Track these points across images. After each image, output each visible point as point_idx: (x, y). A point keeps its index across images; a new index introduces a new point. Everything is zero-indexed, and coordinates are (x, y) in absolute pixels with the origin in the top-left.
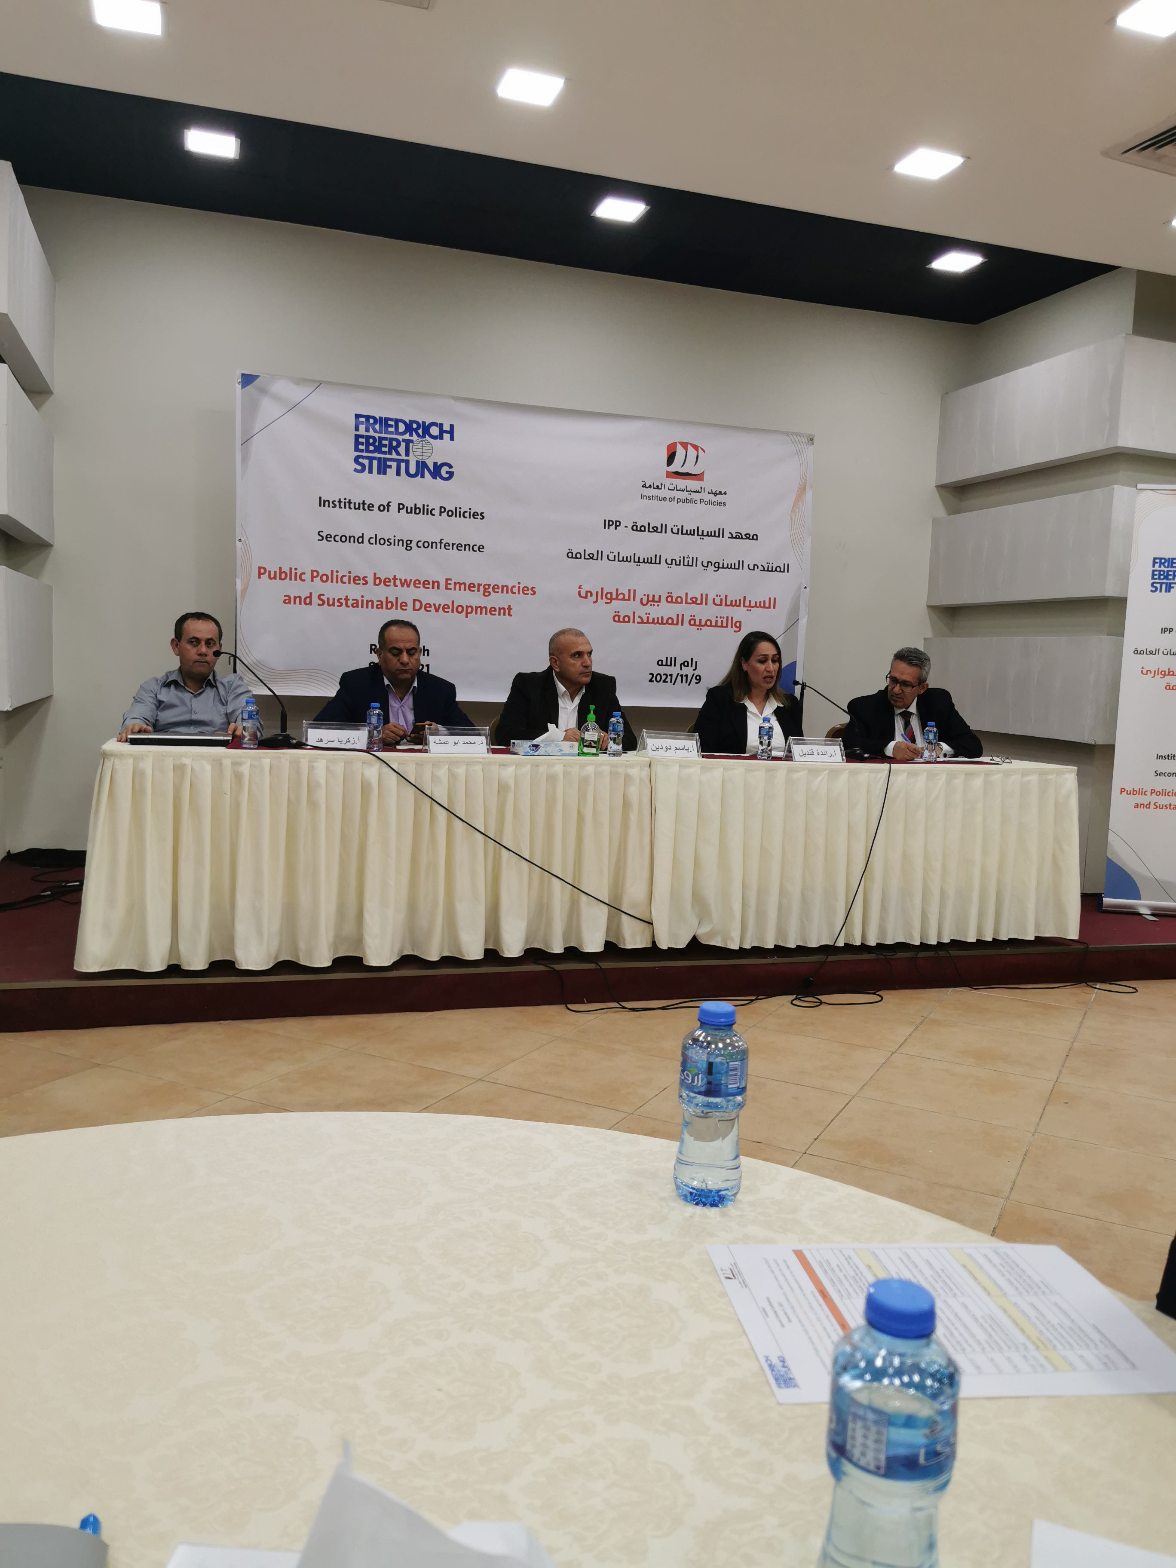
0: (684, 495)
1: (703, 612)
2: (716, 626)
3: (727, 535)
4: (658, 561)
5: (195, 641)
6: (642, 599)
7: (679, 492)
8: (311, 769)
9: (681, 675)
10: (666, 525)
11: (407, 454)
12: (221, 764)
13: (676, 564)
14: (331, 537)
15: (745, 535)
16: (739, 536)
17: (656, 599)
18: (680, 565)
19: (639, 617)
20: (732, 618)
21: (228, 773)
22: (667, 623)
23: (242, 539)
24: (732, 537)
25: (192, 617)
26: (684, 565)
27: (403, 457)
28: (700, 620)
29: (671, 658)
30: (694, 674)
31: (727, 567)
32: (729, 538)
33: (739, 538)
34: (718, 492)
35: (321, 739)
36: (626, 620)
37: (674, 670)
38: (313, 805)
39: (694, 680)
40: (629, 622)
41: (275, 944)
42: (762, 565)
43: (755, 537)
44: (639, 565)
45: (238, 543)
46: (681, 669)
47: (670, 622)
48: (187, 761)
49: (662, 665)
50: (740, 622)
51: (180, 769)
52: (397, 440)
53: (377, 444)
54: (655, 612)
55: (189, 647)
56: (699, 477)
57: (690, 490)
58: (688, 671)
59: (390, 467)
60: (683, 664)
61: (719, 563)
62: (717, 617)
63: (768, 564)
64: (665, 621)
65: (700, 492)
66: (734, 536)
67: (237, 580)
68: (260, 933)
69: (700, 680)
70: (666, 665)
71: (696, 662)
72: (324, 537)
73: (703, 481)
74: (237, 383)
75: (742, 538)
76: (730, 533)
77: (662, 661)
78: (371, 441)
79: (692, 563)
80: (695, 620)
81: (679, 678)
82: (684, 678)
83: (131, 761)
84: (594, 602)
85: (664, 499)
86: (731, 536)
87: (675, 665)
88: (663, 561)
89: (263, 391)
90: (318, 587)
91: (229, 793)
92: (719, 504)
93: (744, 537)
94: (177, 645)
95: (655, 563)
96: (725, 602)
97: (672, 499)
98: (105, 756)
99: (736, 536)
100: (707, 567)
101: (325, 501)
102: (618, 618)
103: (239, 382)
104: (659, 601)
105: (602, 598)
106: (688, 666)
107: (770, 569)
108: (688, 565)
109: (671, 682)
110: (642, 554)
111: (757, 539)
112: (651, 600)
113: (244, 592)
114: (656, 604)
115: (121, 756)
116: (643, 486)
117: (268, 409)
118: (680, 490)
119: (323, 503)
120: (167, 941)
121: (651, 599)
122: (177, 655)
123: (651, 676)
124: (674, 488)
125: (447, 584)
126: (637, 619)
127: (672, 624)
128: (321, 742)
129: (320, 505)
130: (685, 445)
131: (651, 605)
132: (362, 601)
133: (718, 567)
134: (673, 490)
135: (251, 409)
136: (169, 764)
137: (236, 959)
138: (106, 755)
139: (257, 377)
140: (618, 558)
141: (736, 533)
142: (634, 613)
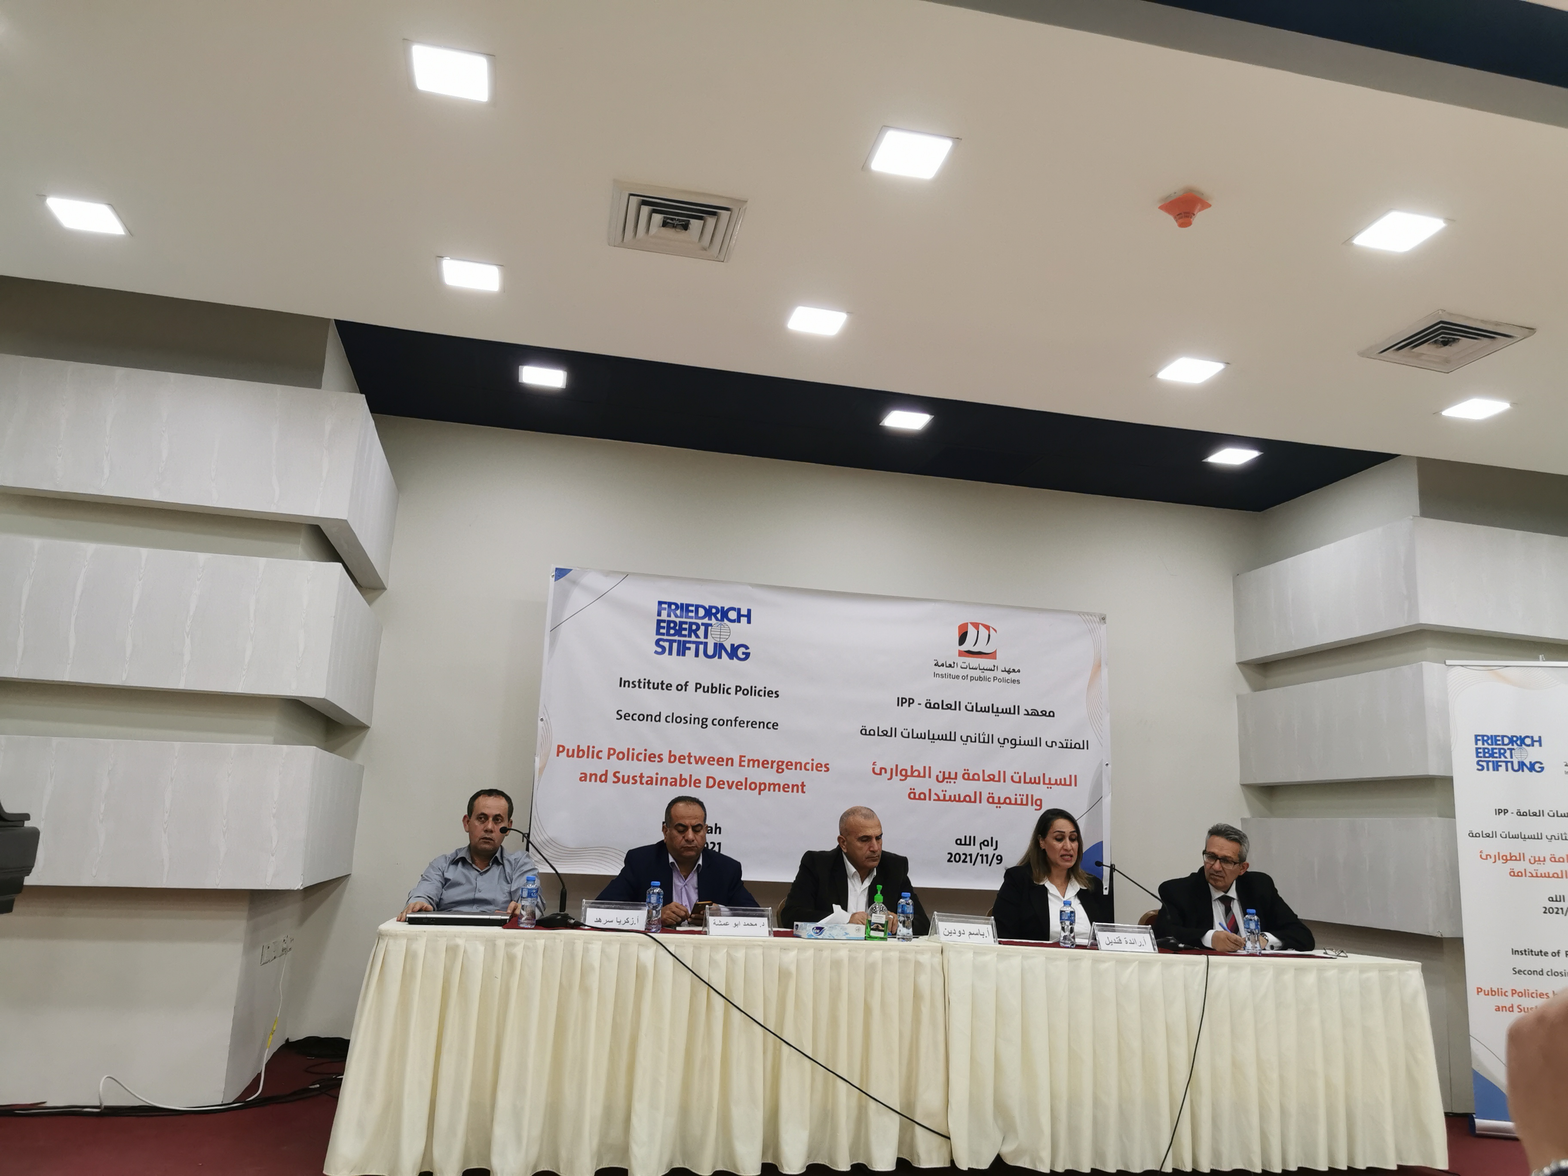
0: (977, 673)
1: (1001, 790)
2: (1016, 804)
3: (1022, 712)
4: (953, 738)
5: (484, 817)
6: (937, 776)
7: (972, 670)
8: (586, 950)
9: (981, 855)
10: (960, 702)
11: (706, 637)
12: (494, 945)
13: (971, 741)
14: (629, 716)
15: (1041, 712)
16: (1035, 713)
17: (953, 776)
18: (975, 741)
19: (936, 794)
20: (1032, 796)
21: (501, 953)
22: (965, 800)
23: (544, 719)
24: (1028, 714)
25: (484, 794)
26: (979, 742)
27: (702, 639)
28: (999, 798)
29: (970, 837)
30: (994, 854)
31: (1025, 744)
32: (1025, 715)
33: (1035, 715)
34: (1011, 670)
35: (600, 919)
36: (922, 797)
37: (974, 850)
38: (585, 990)
39: (995, 861)
40: (925, 799)
41: (534, 1151)
42: (1060, 742)
43: (1052, 714)
44: (934, 742)
45: (540, 723)
46: (981, 849)
47: (968, 799)
48: (460, 942)
49: (961, 844)
50: (1041, 800)
51: (452, 950)
52: (697, 624)
53: (677, 628)
54: (952, 789)
55: (477, 823)
56: (992, 655)
57: (982, 668)
58: (987, 850)
59: (689, 649)
60: (983, 843)
61: (1015, 740)
62: (1016, 795)
63: (1067, 741)
64: (962, 799)
65: (994, 670)
66: (1030, 713)
67: (536, 758)
68: (519, 1138)
69: (1001, 860)
70: (965, 844)
71: (997, 842)
72: (622, 716)
73: (996, 659)
74: (551, 576)
75: (1038, 715)
76: (1026, 710)
77: (961, 840)
78: (672, 625)
79: (988, 740)
80: (993, 798)
81: (979, 858)
82: (985, 858)
83: (404, 942)
84: (888, 779)
85: (957, 677)
86: (1026, 713)
87: (974, 845)
88: (958, 738)
89: (574, 583)
90: (614, 764)
91: (499, 977)
92: (1014, 681)
93: (1040, 714)
94: (468, 821)
95: (950, 740)
96: (1024, 779)
97: (965, 677)
98: (380, 936)
99: (1032, 713)
100: (1004, 743)
101: (625, 682)
102: (912, 795)
103: (553, 576)
104: (956, 778)
105: (897, 775)
106: (988, 845)
107: (1069, 746)
108: (984, 742)
109: (971, 862)
110: (937, 731)
111: (1053, 716)
112: (947, 778)
113: (542, 770)
114: (952, 781)
115: (395, 936)
116: (935, 665)
117: (578, 598)
118: (972, 668)
119: (623, 683)
120: (420, 1145)
121: (947, 776)
122: (467, 832)
123: (950, 856)
124: (967, 666)
125: (741, 761)
126: (934, 797)
127: (970, 801)
128: (599, 923)
129: (620, 686)
130: (976, 626)
131: (947, 782)
132: (657, 778)
133: (1015, 744)
134: (966, 668)
135: (562, 599)
136: (442, 945)
137: (491, 1167)
138: (382, 935)
139: (571, 570)
140: (912, 735)
141: (1032, 710)
142: (930, 790)
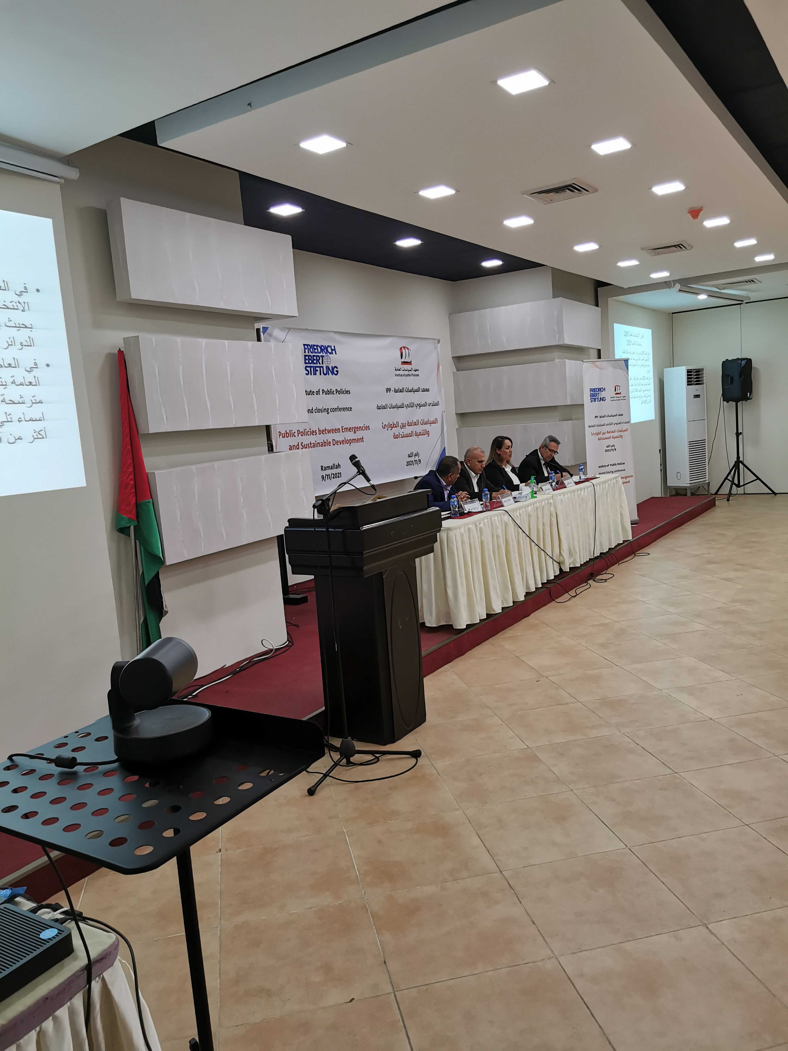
11: (323, 364)
27: (321, 365)
52: (318, 356)
59: (317, 370)
78: (310, 358)
90: (300, 439)
123: (407, 463)
125: (342, 429)
132: (316, 443)
